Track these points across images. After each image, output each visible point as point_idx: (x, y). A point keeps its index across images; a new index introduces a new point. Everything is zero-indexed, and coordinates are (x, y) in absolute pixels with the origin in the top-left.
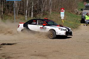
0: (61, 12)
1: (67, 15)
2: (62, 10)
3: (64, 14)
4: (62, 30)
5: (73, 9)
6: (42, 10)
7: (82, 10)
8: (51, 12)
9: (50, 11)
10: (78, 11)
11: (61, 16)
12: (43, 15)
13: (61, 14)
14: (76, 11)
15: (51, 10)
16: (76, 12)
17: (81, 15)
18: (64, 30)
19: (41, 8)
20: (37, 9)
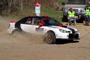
0: (36, 7)
1: (44, 12)
2: (38, 4)
3: (40, 10)
4: (63, 31)
5: (51, 2)
6: (10, 5)
7: (63, 4)
8: (22, 8)
9: (20, 6)
10: (59, 6)
11: (36, 12)
12: (12, 11)
13: (36, 10)
14: (56, 5)
15: (22, 4)
16: (56, 7)
17: (63, 10)
18: (67, 32)
19: (8, 2)
20: (2, 3)
